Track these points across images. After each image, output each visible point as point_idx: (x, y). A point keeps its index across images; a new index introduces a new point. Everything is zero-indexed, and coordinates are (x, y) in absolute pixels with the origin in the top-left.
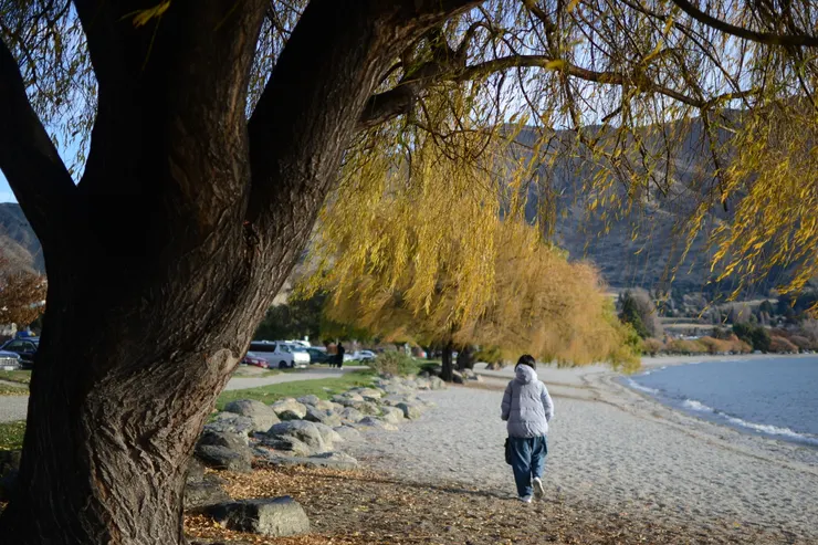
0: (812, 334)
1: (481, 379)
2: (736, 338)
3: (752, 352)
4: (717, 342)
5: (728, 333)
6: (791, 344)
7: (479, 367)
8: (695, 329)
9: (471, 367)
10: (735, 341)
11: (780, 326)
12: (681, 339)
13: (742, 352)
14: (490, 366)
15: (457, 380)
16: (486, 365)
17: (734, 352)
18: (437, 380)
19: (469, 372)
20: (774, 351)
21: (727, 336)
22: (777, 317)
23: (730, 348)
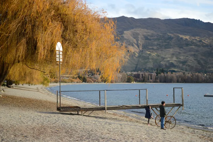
0: (97, 78)
1: (14, 87)
2: (78, 79)
3: (82, 82)
4: (73, 80)
5: (76, 77)
6: (92, 81)
7: (14, 85)
8: (69, 76)
9: (12, 85)
10: (78, 80)
11: (90, 76)
12: (65, 79)
13: (79, 82)
14: (16, 85)
15: (10, 87)
16: (15, 84)
17: (77, 82)
18: (6, 87)
19: (12, 86)
20: (88, 82)
21: (76, 78)
22: (89, 74)
23: (77, 81)
